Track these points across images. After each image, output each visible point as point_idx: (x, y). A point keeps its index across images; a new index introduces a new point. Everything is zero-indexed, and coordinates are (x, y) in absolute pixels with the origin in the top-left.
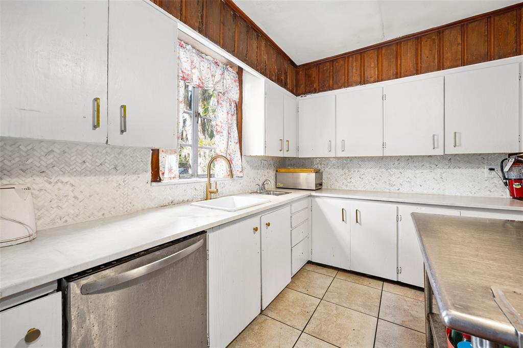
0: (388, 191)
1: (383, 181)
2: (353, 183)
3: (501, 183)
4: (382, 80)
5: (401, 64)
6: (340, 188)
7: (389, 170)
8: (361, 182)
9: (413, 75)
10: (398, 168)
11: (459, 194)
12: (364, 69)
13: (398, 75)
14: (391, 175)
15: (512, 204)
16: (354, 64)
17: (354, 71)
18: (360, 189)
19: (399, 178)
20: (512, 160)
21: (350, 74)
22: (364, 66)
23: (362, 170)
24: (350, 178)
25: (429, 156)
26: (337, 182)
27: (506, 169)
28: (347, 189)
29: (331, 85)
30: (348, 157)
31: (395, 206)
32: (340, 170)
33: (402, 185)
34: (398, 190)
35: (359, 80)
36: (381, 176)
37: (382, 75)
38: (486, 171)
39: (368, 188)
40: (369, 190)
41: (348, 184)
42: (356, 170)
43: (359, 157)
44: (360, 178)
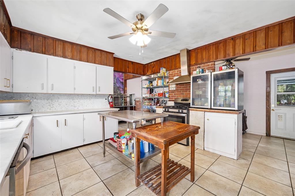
0: (73, 109)
1: (71, 105)
2: (54, 107)
3: (108, 103)
4: (74, 59)
5: (82, 56)
6: (46, 111)
7: (74, 100)
8: (59, 106)
9: (86, 62)
10: (78, 99)
11: (98, 108)
12: (65, 51)
13: (80, 60)
14: (75, 102)
15: (110, 109)
16: (59, 46)
17: (59, 49)
18: (59, 110)
19: (78, 103)
20: (110, 96)
21: (57, 50)
22: (65, 49)
23: (60, 101)
24: (53, 105)
25: (89, 94)
26: (43, 107)
27: (109, 99)
28: (51, 111)
29: (44, 52)
30: (51, 93)
31: (82, 114)
32: (46, 101)
33: (79, 106)
34: (78, 108)
35: (62, 55)
36: (70, 103)
37: (74, 57)
38: (105, 99)
39: (63, 109)
40: (64, 110)
41: (52, 108)
42: (57, 100)
43: (58, 94)
44: (59, 104)
